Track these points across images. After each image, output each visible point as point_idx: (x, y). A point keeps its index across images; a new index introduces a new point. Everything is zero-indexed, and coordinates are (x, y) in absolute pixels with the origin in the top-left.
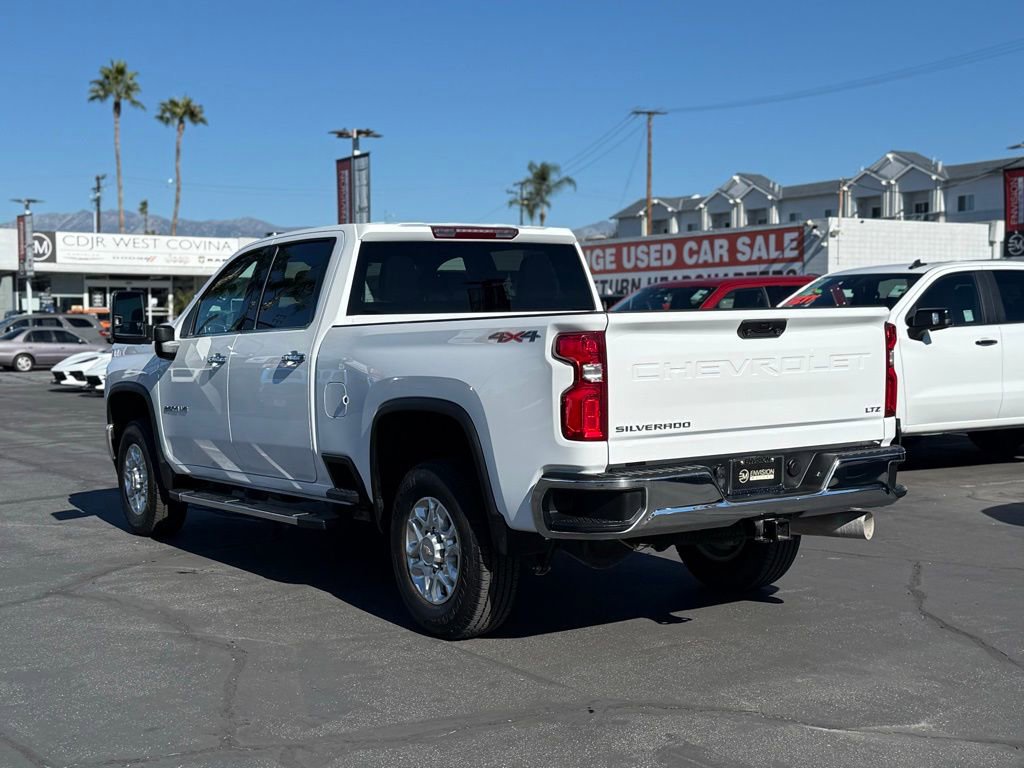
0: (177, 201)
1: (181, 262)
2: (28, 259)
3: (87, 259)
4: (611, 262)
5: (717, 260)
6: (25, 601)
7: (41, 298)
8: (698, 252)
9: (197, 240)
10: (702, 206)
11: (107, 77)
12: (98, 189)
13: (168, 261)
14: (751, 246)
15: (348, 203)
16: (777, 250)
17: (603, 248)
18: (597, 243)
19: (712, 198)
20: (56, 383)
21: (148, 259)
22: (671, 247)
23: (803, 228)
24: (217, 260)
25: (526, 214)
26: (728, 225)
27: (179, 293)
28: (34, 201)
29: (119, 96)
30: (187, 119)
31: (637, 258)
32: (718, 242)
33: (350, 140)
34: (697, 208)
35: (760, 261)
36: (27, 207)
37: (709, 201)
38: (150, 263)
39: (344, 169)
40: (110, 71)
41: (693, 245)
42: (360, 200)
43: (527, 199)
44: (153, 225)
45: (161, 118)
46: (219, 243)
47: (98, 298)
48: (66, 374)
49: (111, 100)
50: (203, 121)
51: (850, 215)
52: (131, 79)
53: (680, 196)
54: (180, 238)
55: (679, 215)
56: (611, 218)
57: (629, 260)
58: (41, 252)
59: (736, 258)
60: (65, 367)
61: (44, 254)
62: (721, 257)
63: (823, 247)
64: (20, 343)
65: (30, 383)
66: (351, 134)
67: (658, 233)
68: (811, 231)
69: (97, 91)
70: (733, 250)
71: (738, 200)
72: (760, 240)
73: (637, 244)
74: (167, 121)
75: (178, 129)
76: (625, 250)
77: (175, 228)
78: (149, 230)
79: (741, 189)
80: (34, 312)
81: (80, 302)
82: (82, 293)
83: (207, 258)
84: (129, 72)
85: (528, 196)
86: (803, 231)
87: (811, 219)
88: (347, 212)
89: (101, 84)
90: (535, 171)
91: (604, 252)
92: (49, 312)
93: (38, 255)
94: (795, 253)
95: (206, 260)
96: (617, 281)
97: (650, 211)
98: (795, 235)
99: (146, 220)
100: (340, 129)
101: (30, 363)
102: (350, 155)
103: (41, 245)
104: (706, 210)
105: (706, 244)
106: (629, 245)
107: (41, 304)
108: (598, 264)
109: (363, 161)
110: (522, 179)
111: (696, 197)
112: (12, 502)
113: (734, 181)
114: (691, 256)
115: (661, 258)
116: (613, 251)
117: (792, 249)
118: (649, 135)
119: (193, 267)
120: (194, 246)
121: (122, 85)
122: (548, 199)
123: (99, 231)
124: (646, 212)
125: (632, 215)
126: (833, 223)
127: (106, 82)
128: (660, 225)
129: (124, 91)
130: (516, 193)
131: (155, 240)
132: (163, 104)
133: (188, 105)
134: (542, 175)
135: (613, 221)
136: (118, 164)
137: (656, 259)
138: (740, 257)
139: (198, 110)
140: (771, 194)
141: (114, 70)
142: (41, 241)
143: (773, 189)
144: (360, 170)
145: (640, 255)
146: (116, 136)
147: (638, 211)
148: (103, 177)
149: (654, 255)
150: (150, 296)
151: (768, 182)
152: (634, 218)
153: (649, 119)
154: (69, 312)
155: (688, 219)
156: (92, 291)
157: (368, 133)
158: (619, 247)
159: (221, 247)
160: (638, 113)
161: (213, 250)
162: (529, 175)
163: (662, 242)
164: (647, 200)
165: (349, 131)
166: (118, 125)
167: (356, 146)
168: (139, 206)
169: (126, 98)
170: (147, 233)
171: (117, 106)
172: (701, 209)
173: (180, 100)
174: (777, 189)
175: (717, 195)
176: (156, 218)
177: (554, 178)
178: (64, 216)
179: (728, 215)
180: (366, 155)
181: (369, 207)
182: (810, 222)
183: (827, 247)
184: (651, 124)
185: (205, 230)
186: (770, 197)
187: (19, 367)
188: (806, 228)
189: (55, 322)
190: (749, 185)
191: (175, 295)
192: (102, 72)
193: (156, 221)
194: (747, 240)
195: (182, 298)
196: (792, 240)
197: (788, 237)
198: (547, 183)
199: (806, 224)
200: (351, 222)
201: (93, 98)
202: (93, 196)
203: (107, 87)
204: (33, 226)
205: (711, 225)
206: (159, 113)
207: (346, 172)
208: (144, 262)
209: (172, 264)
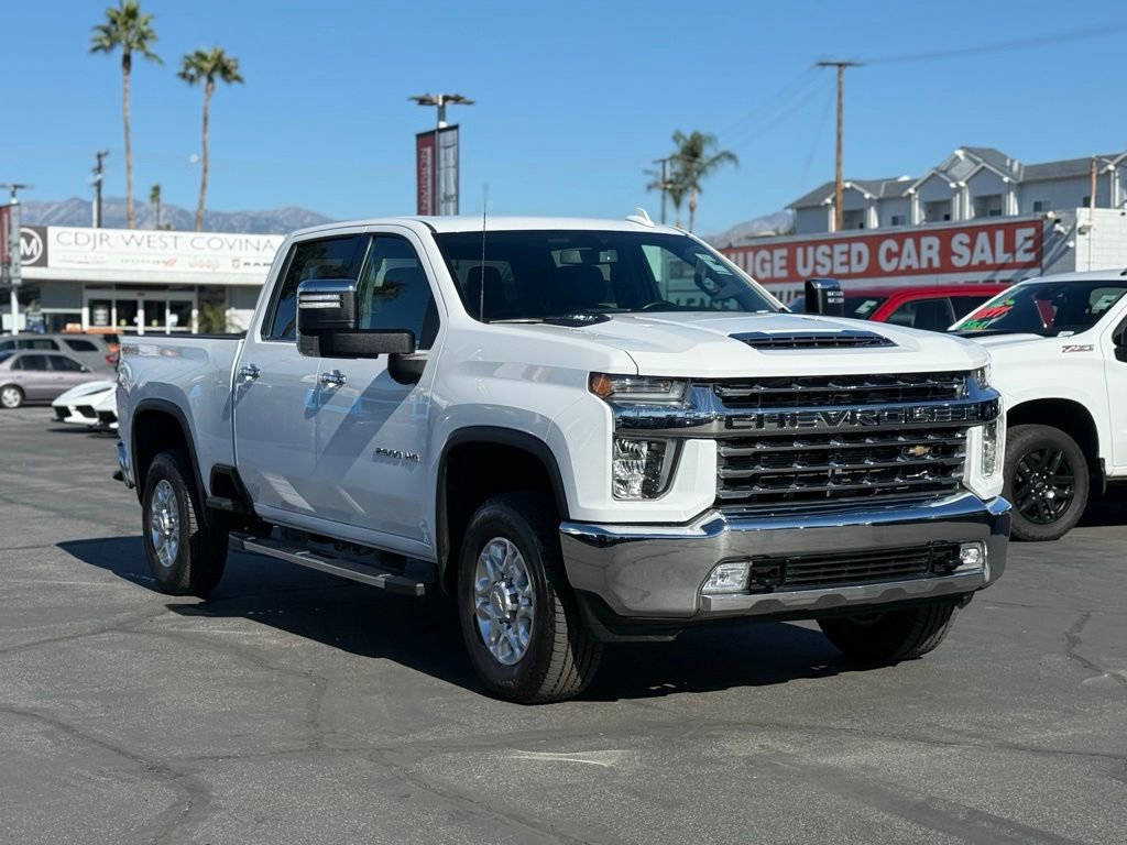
0: (204, 186)
1: (208, 266)
2: (13, 262)
3: (87, 263)
4: (781, 268)
5: (924, 265)
6: (81, 636)
7: (27, 314)
8: (899, 254)
9: (231, 237)
10: (911, 191)
11: (114, 22)
12: (99, 169)
13: (192, 266)
14: (971, 246)
15: (430, 190)
16: (1006, 251)
17: (771, 248)
18: (762, 242)
19: (925, 181)
20: (57, 421)
21: (166, 263)
22: (863, 247)
23: (1041, 221)
24: (257, 264)
25: (670, 201)
26: (947, 218)
27: (207, 307)
28: (21, 187)
29: (129, 46)
30: (217, 77)
31: (816, 263)
32: (925, 242)
33: (435, 109)
34: (905, 194)
35: (982, 266)
36: (13, 194)
37: (921, 185)
38: (168, 268)
39: (426, 146)
40: (119, 14)
41: (892, 245)
42: (447, 186)
43: (671, 182)
44: (165, 217)
45: (184, 75)
46: (259, 242)
47: (101, 313)
48: (71, 408)
49: (119, 51)
50: (237, 78)
51: (1117, 204)
52: (146, 23)
53: (884, 177)
54: (208, 236)
55: (880, 203)
56: (786, 208)
57: (805, 265)
58: (29, 253)
59: (950, 262)
60: (68, 400)
61: (32, 256)
62: (930, 260)
63: (1068, 248)
64: (5, 371)
65: (22, 422)
66: (435, 101)
67: (850, 227)
68: (1053, 226)
69: (100, 40)
70: (946, 252)
71: (962, 184)
72: (983, 238)
73: (816, 244)
74: (192, 79)
75: (207, 91)
76: (800, 251)
77: (199, 222)
78: (162, 223)
79: (966, 168)
80: (20, 331)
81: (77, 319)
82: (81, 307)
83: (243, 261)
84: (143, 14)
85: (674, 177)
86: (1042, 226)
87: (1054, 210)
88: (428, 201)
89: (106, 30)
90: (682, 142)
91: (771, 253)
92: (38, 333)
93: (25, 257)
94: (1031, 257)
95: (242, 263)
96: (789, 293)
97: (840, 198)
98: (1031, 232)
99: (158, 211)
100: (421, 94)
101: (18, 396)
102: (433, 127)
103: (29, 243)
104: (917, 196)
105: (909, 244)
106: (805, 245)
107: (28, 321)
108: (763, 269)
109: (450, 136)
110: (666, 155)
111: (905, 178)
112: (38, 547)
113: (957, 157)
114: (889, 259)
115: (848, 263)
116: (784, 252)
117: (1027, 251)
118: (840, 95)
119: (227, 274)
120: (226, 245)
121: (133, 31)
122: (701, 182)
123: (99, 226)
124: (834, 199)
125: (815, 203)
126: (1083, 215)
127: (113, 28)
128: (853, 218)
129: (136, 39)
130: (656, 174)
131: (176, 238)
132: (187, 57)
133: (219, 58)
134: (692, 151)
135: (790, 212)
136: (127, 137)
137: (842, 264)
138: (956, 261)
139: (232, 64)
140: (1007, 175)
141: (123, 13)
142: (29, 238)
143: (1011, 167)
144: (447, 147)
145: (821, 259)
146: (125, 100)
147: (824, 198)
148: (106, 154)
149: (839, 259)
150: (168, 312)
151: (1004, 158)
152: (819, 207)
153: (840, 73)
154: (63, 331)
155: (893, 210)
156: (93, 305)
157: (457, 99)
158: (792, 247)
159: (261, 246)
160: (824, 64)
161: (252, 251)
162: (675, 149)
163: (850, 241)
164: (836, 184)
165: (433, 96)
166: (128, 86)
167: (442, 115)
168: (150, 192)
169: (137, 49)
170: (159, 228)
171: (127, 60)
172: (910, 195)
173: (210, 53)
174: (1015, 168)
175: (933, 175)
176: (170, 208)
177: (708, 152)
178: (48, 206)
179: (948, 203)
180: (455, 127)
181: (457, 195)
182: (1050, 214)
183: (1074, 249)
184: (842, 79)
185: (236, 224)
186: (1006, 179)
187: (5, 402)
188: (1045, 222)
189: (49, 344)
190: (977, 163)
191: (200, 309)
192: (108, 15)
193: (170, 211)
194: (965, 239)
195: (210, 314)
196: (1027, 239)
197: (1021, 234)
198: (699, 160)
199: (1046, 217)
200: (434, 214)
201: (95, 49)
202: (93, 179)
203: (114, 34)
204: (21, 220)
205: (923, 217)
206: (181, 69)
207: (429, 150)
208: (161, 267)
209: (197, 269)
